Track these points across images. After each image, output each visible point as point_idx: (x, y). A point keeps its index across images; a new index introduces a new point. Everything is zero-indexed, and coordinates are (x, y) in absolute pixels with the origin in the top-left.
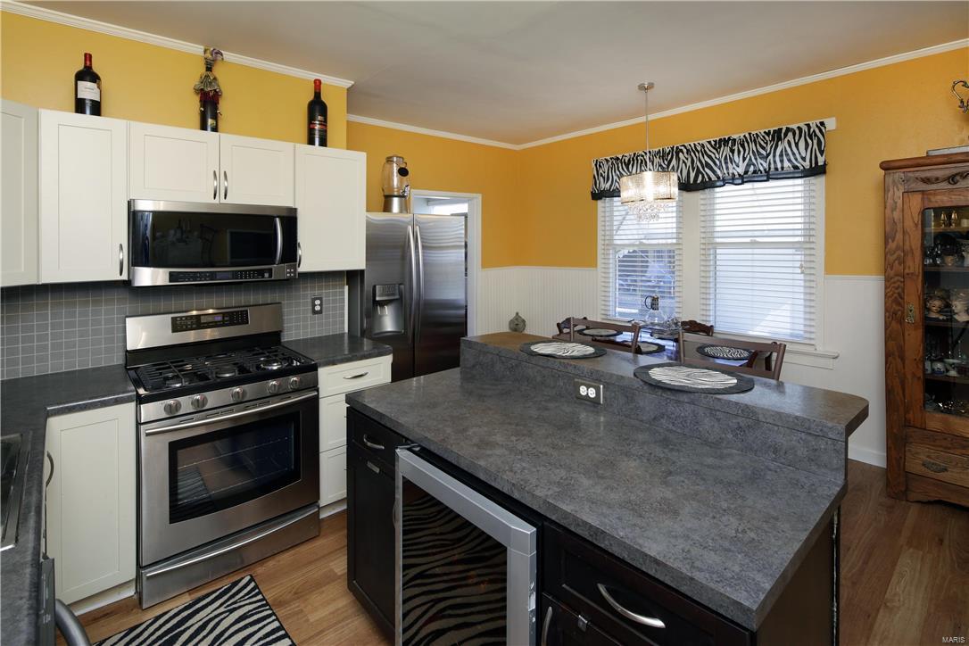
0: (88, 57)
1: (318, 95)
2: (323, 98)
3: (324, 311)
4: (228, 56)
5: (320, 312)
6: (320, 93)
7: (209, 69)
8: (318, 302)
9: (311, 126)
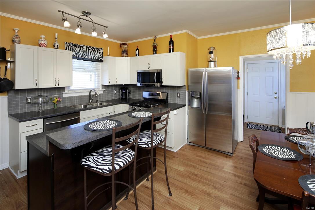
0: (137, 46)
1: (171, 39)
2: (173, 40)
3: (180, 96)
4: (157, 37)
5: (179, 97)
6: (172, 39)
7: (155, 41)
8: (178, 94)
9: (170, 47)
